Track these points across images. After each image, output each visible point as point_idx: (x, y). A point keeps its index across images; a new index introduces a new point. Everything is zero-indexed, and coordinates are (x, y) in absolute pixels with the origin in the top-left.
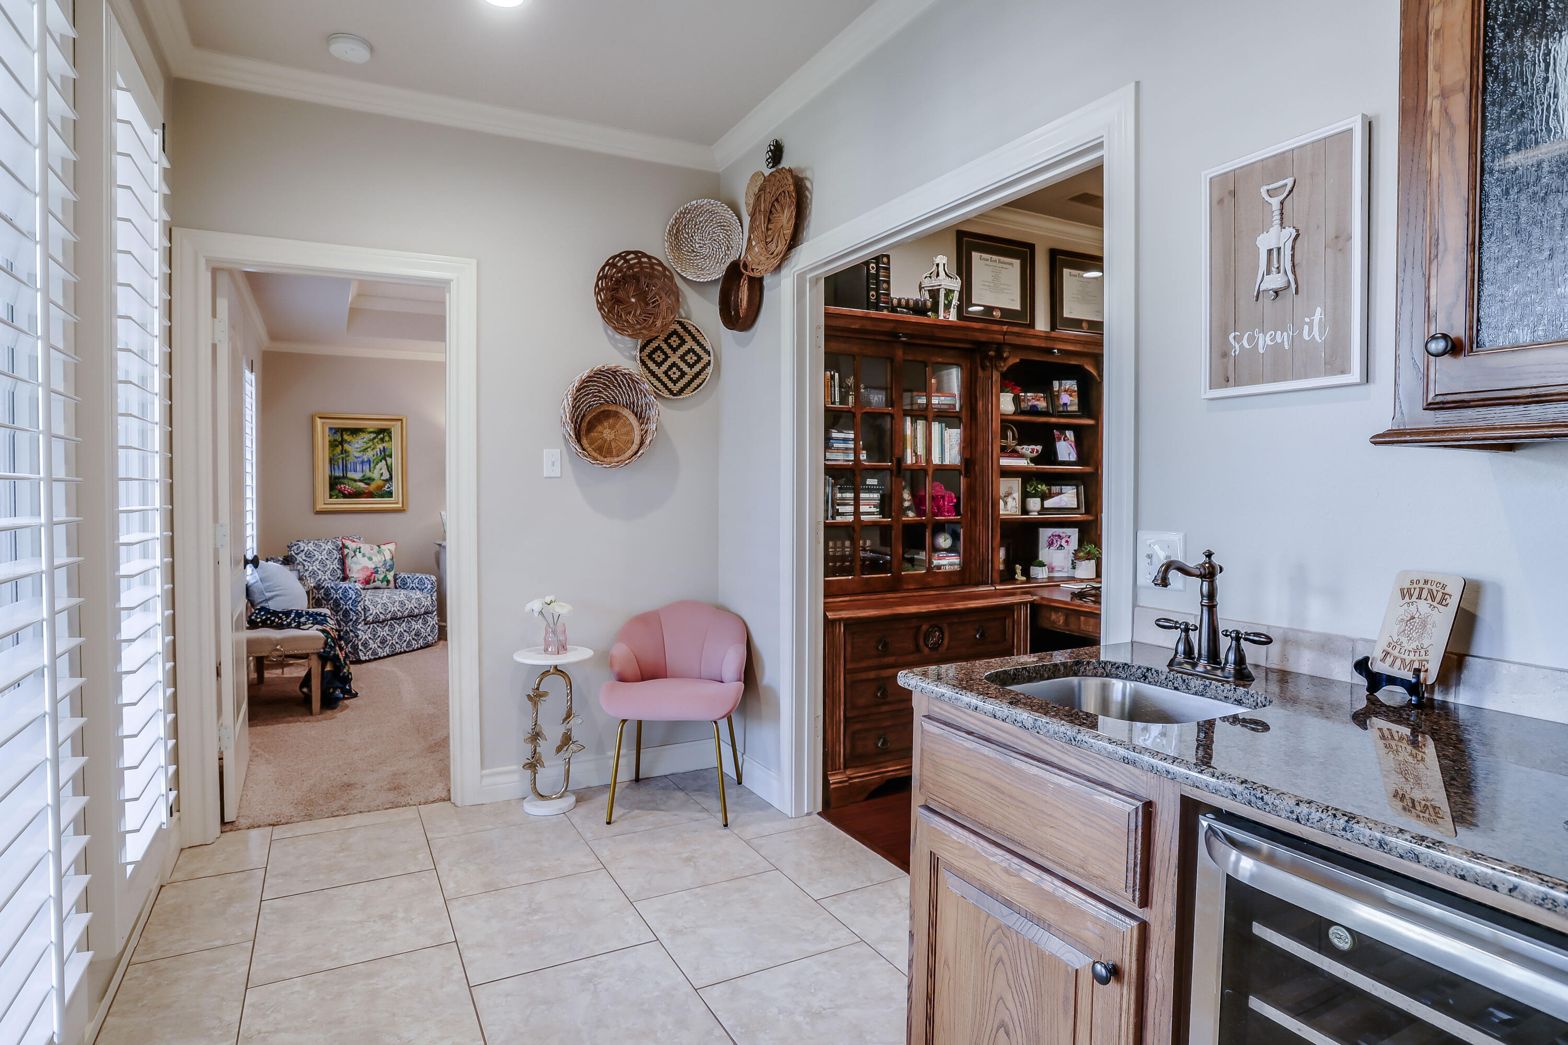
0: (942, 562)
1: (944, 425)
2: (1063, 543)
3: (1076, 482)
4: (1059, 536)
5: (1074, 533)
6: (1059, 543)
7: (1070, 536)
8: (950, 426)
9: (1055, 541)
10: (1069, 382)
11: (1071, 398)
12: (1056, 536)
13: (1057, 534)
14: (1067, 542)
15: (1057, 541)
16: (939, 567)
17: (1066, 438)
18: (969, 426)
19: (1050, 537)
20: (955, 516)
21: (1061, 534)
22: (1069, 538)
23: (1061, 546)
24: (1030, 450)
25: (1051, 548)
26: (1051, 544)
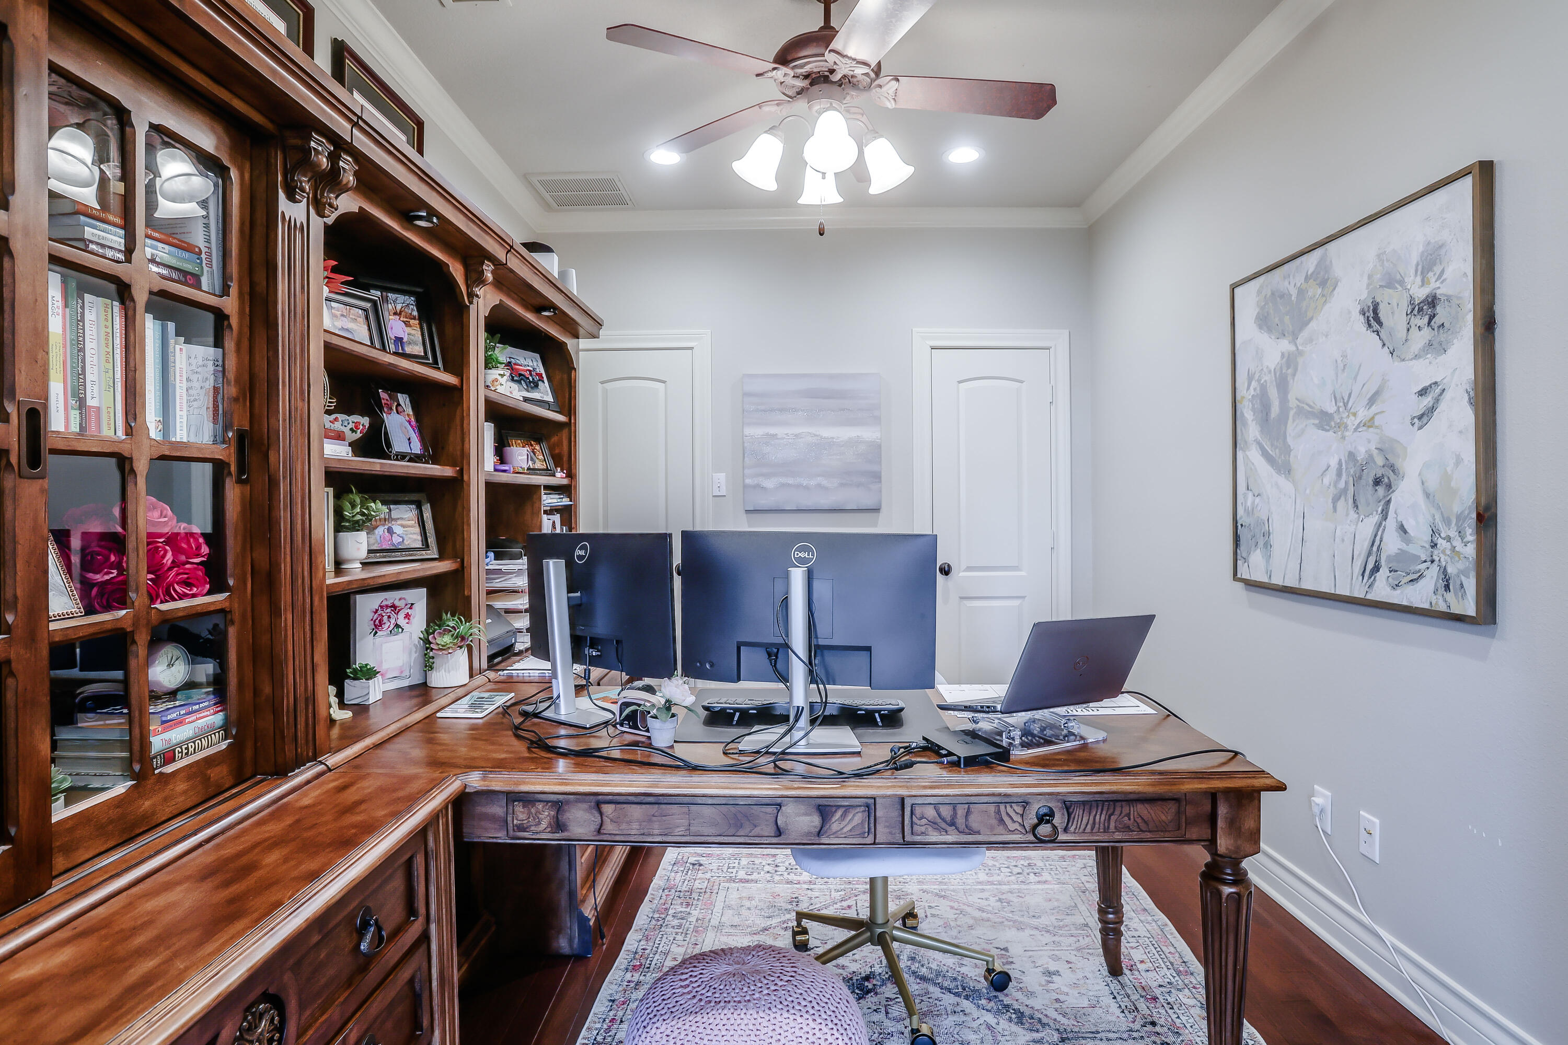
0: (177, 735)
1: (171, 326)
2: (402, 621)
3: (414, 497)
4: (394, 607)
5: (419, 598)
6: (393, 621)
7: (412, 604)
8: (187, 333)
9: (385, 618)
10: (401, 298)
11: (408, 330)
12: (387, 606)
13: (389, 603)
14: (407, 616)
15: (389, 617)
16: (169, 757)
17: (400, 409)
18: (246, 343)
19: (377, 611)
20: (210, 593)
21: (397, 603)
22: (411, 608)
23: (397, 626)
24: (351, 425)
25: (379, 633)
26: (378, 625)
